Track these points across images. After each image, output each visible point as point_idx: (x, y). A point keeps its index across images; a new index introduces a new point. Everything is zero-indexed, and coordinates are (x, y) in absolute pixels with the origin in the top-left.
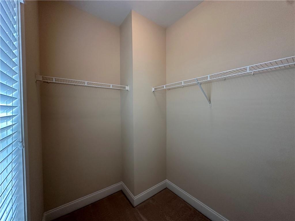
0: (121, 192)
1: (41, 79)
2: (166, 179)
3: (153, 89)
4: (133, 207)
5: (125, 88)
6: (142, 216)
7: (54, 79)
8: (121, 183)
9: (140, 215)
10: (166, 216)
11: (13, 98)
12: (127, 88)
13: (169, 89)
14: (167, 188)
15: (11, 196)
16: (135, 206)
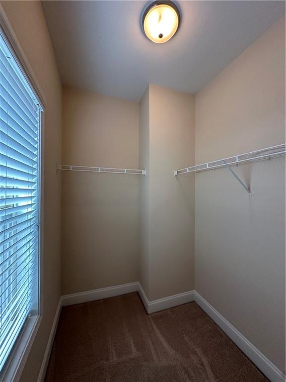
0: (137, 294)
1: (61, 169)
2: (193, 289)
3: (176, 173)
4: (148, 314)
5: (141, 172)
6: (155, 327)
7: (71, 168)
8: (137, 283)
9: (153, 324)
10: (185, 335)
11: (32, 183)
12: (144, 172)
13: (198, 172)
14: (194, 301)
15: (28, 284)
16: (149, 313)
